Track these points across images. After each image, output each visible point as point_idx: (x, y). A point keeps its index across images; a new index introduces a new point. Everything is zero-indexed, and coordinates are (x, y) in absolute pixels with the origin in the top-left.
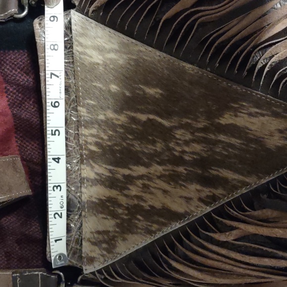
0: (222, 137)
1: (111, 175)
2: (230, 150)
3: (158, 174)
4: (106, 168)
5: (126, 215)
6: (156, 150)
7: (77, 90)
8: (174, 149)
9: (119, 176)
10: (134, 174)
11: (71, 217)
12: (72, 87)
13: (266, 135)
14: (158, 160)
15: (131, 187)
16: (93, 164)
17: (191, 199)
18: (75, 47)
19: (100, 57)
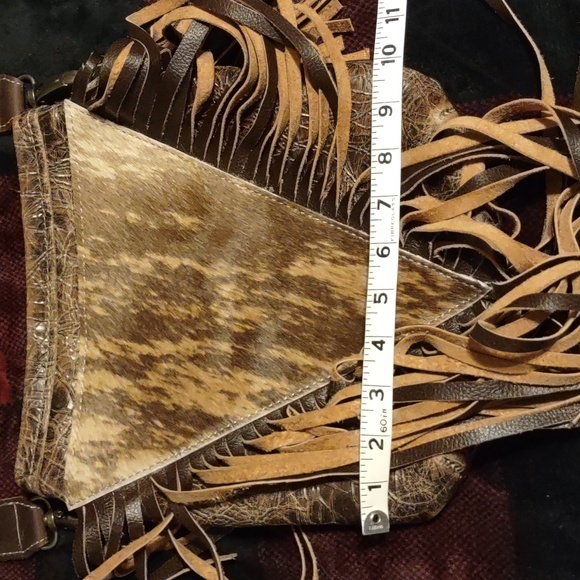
0: (292, 298)
1: (123, 354)
2: (304, 318)
3: (191, 354)
4: (116, 344)
5: (140, 419)
6: (190, 316)
7: (77, 220)
8: (216, 314)
9: (135, 357)
10: (156, 353)
11: (57, 416)
12: (69, 215)
13: (357, 294)
14: (193, 332)
15: (149, 374)
16: (98, 337)
17: (236, 395)
18: (71, 154)
19: (112, 171)
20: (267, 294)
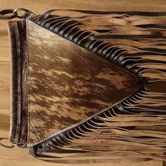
0: (97, 85)
3: (66, 102)
4: (41, 97)
5: (50, 119)
8: (74, 90)
9: (47, 101)
10: (54, 101)
11: (23, 119)
15: (52, 106)
16: (35, 95)
17: (81, 113)
19: (40, 42)
20: (89, 83)
